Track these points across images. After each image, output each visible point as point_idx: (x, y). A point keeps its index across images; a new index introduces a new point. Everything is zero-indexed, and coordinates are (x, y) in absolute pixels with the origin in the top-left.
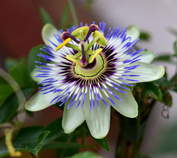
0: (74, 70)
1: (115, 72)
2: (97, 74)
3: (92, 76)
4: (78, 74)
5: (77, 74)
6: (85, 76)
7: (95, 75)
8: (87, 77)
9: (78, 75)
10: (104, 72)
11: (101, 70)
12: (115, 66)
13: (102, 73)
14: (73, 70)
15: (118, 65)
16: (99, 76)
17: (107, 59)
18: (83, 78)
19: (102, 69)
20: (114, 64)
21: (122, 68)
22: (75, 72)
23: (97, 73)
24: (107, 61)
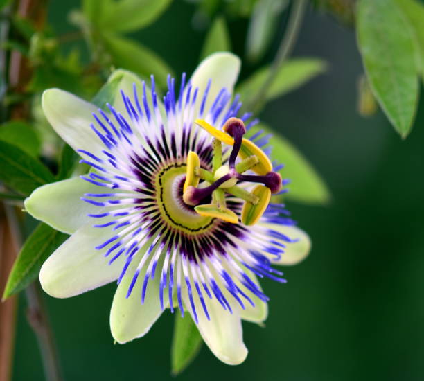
0: (167, 170)
1: (196, 263)
2: (177, 224)
3: (168, 215)
4: (162, 181)
5: (160, 180)
6: (163, 199)
7: (173, 221)
8: (163, 205)
9: (160, 184)
10: (186, 237)
11: (189, 229)
12: (208, 255)
13: (182, 232)
14: (166, 167)
15: (213, 261)
16: (175, 229)
17: (217, 231)
18: (158, 197)
19: (193, 231)
20: (212, 253)
21: (210, 275)
22: (162, 174)
23: (179, 223)
24: (213, 233)
